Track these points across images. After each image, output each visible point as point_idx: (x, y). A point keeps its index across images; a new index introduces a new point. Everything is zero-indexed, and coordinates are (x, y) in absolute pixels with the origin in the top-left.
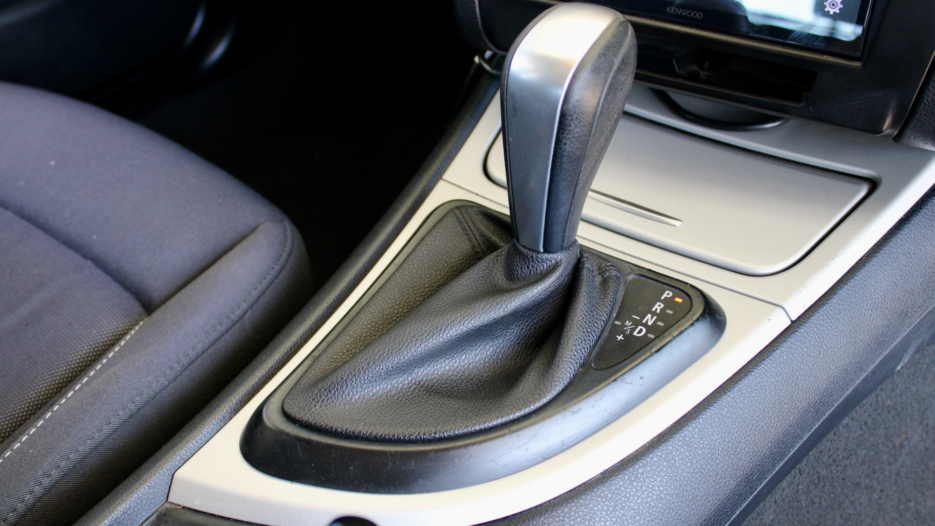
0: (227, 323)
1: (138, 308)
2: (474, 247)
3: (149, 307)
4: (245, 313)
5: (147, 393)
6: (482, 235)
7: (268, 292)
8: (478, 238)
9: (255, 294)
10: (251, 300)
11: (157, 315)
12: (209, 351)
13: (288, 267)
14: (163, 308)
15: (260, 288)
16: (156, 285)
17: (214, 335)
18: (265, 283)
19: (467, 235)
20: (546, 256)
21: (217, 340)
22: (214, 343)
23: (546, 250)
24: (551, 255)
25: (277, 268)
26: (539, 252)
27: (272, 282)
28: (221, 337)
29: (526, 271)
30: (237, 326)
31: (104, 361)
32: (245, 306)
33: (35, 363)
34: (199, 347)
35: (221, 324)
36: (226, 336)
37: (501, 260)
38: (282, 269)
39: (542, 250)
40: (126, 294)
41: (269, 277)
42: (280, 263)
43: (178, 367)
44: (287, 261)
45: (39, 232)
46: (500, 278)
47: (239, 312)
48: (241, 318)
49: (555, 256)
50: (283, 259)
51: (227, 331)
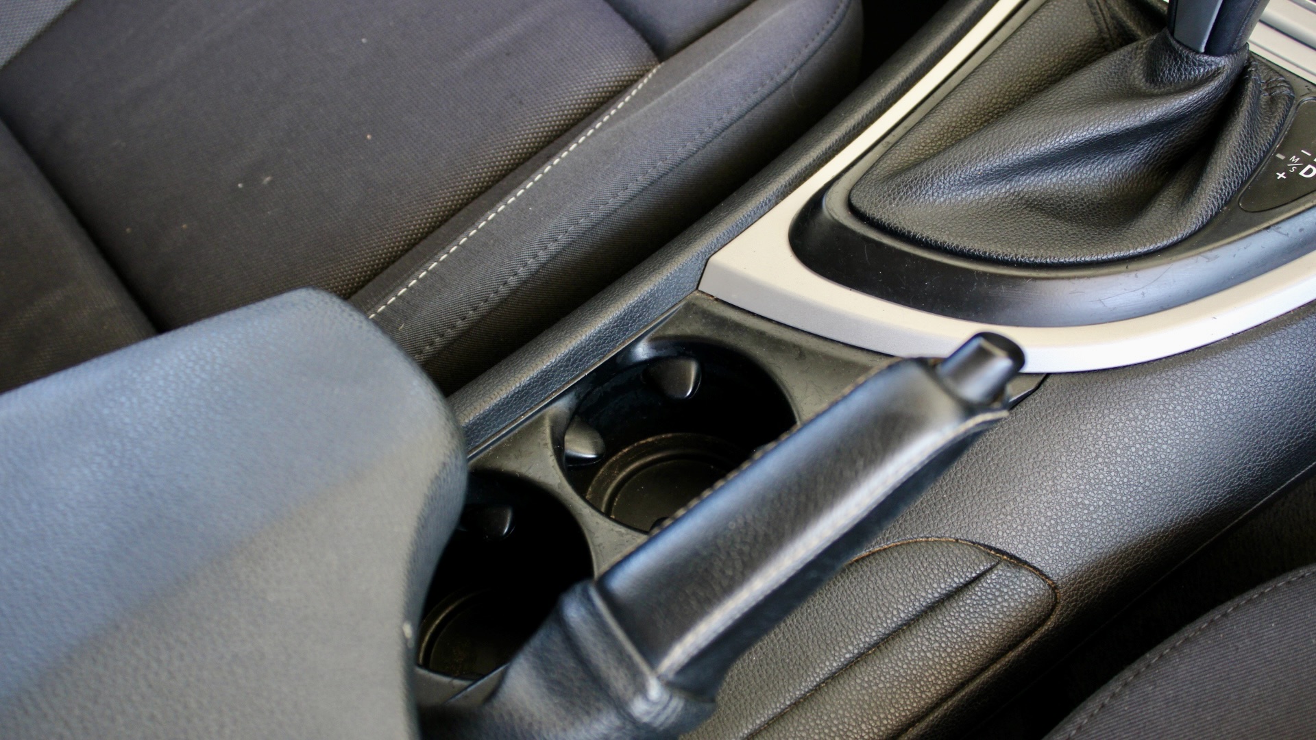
0: (770, 85)
1: (645, 50)
2: (1100, 31)
3: (661, 50)
4: (792, 75)
5: (671, 159)
6: (1113, 17)
7: (820, 52)
8: (1108, 20)
9: (806, 52)
10: (800, 59)
11: (676, 61)
12: (747, 117)
13: (844, 23)
14: (682, 54)
15: (812, 46)
16: (673, 24)
17: (754, 98)
18: (818, 39)
19: (1094, 14)
20: (1206, 58)
21: (756, 105)
22: (753, 108)
23: (1208, 51)
24: (1213, 58)
25: (833, 22)
26: (1198, 52)
27: (826, 40)
28: (761, 101)
29: (1175, 74)
30: (781, 89)
31: (613, 112)
32: (792, 66)
33: (521, 102)
34: (736, 111)
35: (763, 85)
36: (767, 102)
37: (1141, 56)
38: (838, 24)
39: (1203, 50)
40: (630, 31)
41: (823, 33)
42: (836, 16)
43: (709, 132)
44: (844, 15)
46: (1137, 76)
47: (785, 73)
48: (787, 80)
49: (1217, 59)
50: (839, 11)
51: (769, 95)
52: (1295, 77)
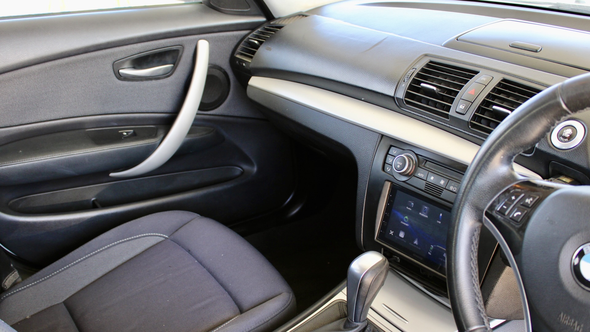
0: (263, 322)
1: (238, 311)
2: (341, 315)
3: (242, 311)
4: (269, 320)
6: (344, 312)
7: (278, 315)
8: (343, 313)
9: (274, 315)
10: (272, 316)
11: (243, 315)
12: (255, 329)
13: (287, 309)
14: (245, 313)
15: (276, 313)
16: (246, 304)
17: (258, 325)
18: (278, 312)
19: (340, 311)
20: (355, 323)
21: (258, 326)
22: (257, 327)
23: (355, 321)
24: (356, 323)
25: (283, 308)
26: (353, 321)
28: (260, 326)
29: (349, 326)
30: (266, 324)
31: (224, 325)
32: (269, 318)
33: (204, 321)
34: (253, 327)
35: (261, 322)
36: (262, 326)
37: (344, 322)
38: (284, 309)
39: (354, 321)
40: (236, 306)
41: (280, 311)
44: (287, 307)
45: (213, 278)
46: (342, 327)
47: (267, 319)
48: (267, 321)
49: (358, 323)
50: (286, 306)
51: (262, 324)
52: (381, 330)
